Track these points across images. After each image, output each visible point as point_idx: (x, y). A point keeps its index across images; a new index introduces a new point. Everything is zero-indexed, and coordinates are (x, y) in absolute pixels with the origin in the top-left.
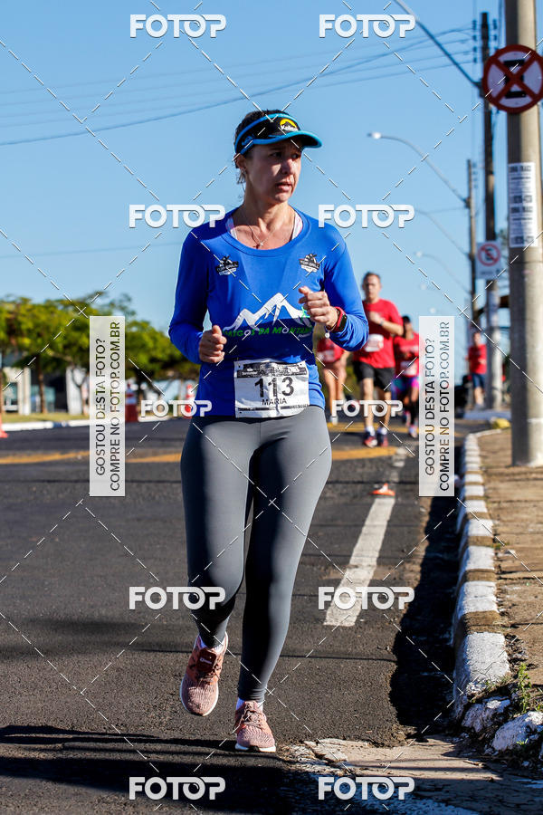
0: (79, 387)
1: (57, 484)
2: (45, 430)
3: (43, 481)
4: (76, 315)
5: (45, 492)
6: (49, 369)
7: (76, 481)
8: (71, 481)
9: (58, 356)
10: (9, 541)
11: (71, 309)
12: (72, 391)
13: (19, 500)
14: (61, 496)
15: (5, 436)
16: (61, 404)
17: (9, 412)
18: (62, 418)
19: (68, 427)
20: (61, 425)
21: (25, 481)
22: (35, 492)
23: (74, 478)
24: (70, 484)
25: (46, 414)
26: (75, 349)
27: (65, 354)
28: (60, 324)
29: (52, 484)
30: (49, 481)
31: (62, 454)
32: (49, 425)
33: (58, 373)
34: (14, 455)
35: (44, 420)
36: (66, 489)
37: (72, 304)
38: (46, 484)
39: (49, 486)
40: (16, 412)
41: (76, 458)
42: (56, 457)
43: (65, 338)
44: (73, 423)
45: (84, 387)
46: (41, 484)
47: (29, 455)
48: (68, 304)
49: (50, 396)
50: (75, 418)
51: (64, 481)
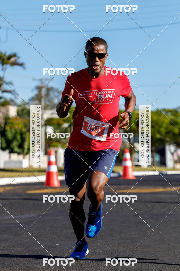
0: (172, 154)
1: (161, 204)
2: (155, 176)
3: (154, 202)
4: (172, 117)
5: (155, 208)
6: (157, 145)
7: (171, 203)
8: (168, 203)
9: (163, 137)
10: (136, 232)
11: (169, 114)
12: (168, 156)
13: (141, 212)
14: (163, 210)
15: (134, 178)
16: (163, 163)
17: (137, 166)
18: (163, 170)
19: (167, 175)
20: (162, 173)
21: (145, 202)
22: (150, 207)
23: (170, 201)
24: (168, 204)
25: (155, 168)
26: (171, 135)
27: (166, 137)
28: (163, 122)
29: (158, 204)
30: (157, 202)
31: (164, 188)
32: (156, 173)
33: (161, 147)
34: (139, 188)
35: (154, 170)
36: (166, 206)
37: (170, 111)
38: (155, 203)
39: (157, 205)
40: (140, 166)
41: (171, 191)
42: (161, 190)
43: (166, 128)
44: (169, 173)
45: (175, 155)
46: (153, 203)
47: (147, 188)
48: (167, 111)
49: (157, 158)
50: (170, 170)
51: (165, 202)
